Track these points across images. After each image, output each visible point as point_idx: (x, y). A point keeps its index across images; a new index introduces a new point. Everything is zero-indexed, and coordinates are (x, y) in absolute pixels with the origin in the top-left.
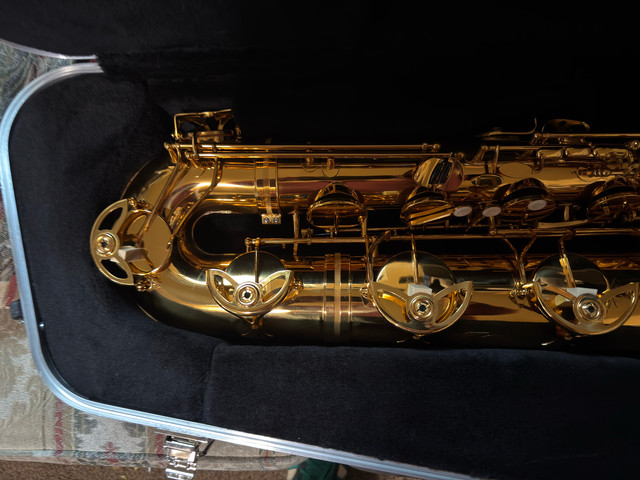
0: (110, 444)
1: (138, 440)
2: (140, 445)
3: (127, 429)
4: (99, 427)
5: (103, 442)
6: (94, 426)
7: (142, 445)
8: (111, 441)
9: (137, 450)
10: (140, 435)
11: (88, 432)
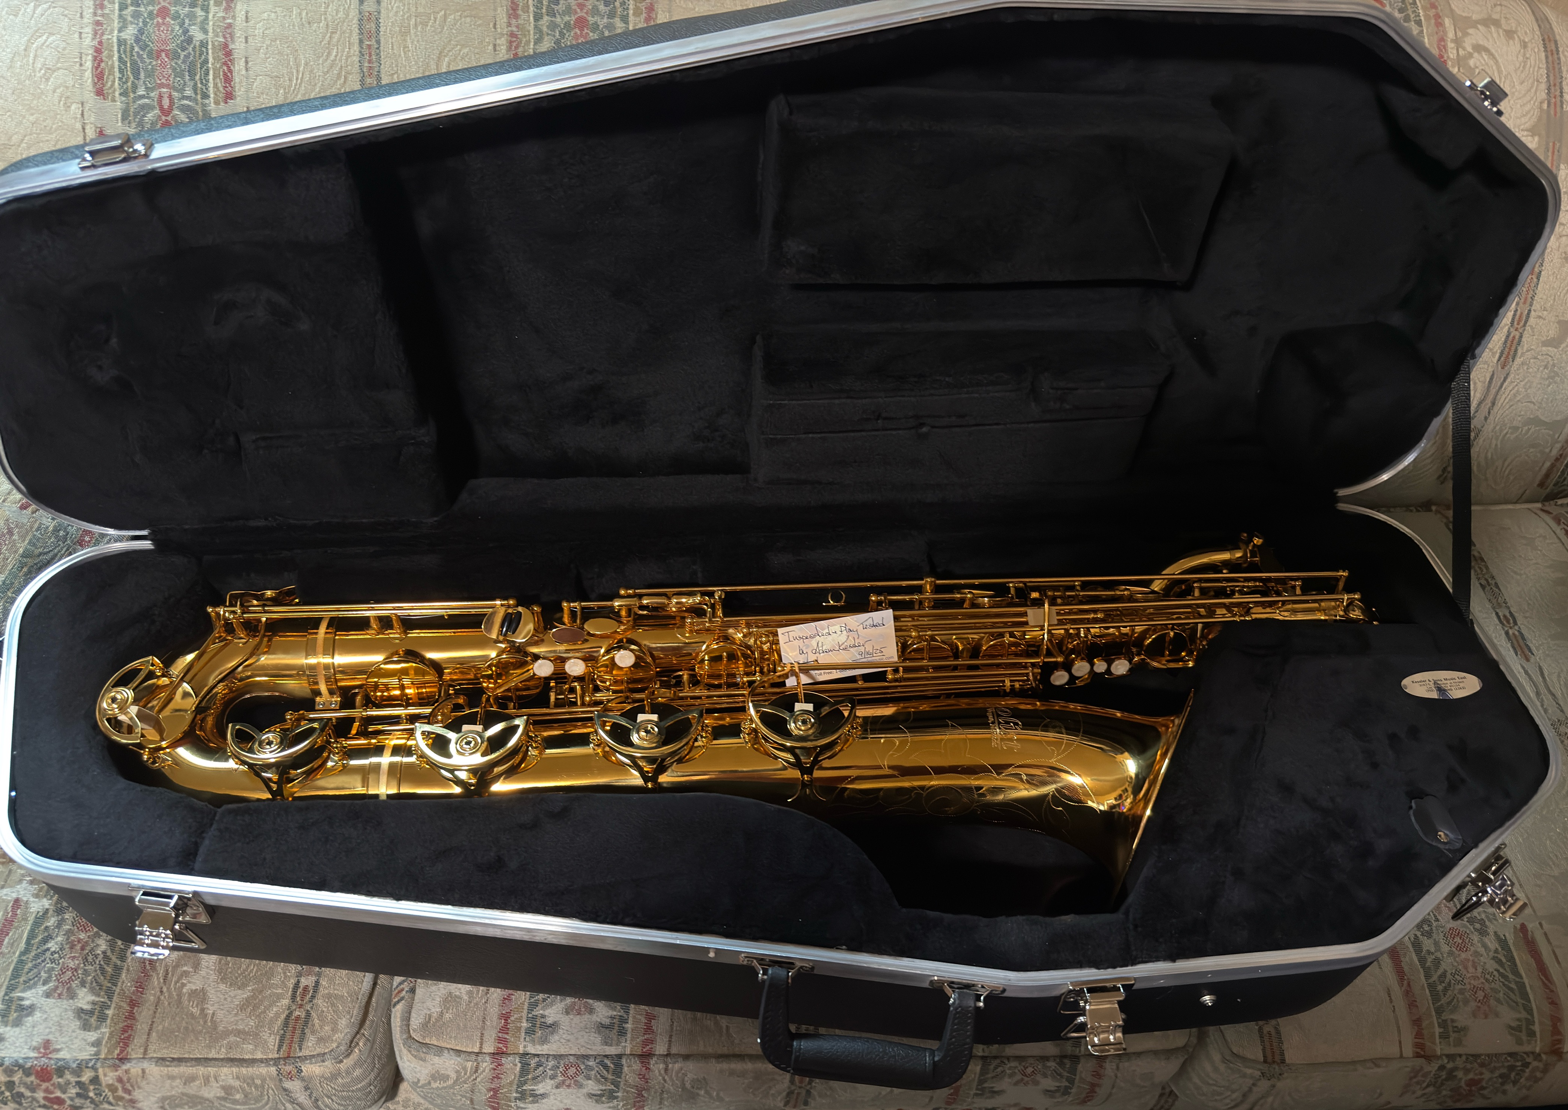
0: (47, 1044)
1: (92, 1036)
2: (93, 1045)
3: (79, 1018)
4: (38, 1015)
5: (37, 1040)
6: (28, 1015)
7: (97, 1043)
8: (51, 1037)
9: (86, 1054)
10: (97, 1028)
11: (17, 1023)
